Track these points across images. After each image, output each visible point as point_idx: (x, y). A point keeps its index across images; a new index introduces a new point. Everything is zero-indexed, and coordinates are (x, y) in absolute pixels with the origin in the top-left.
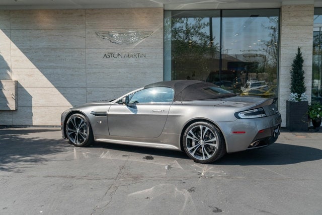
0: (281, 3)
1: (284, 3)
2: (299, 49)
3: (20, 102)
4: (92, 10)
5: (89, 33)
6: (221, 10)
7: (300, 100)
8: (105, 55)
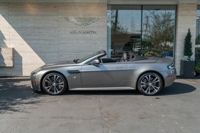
0: (178, 2)
1: (180, 2)
2: (189, 30)
3: (16, 62)
4: (62, 3)
5: (60, 18)
6: (142, 6)
7: (190, 60)
8: (71, 32)
